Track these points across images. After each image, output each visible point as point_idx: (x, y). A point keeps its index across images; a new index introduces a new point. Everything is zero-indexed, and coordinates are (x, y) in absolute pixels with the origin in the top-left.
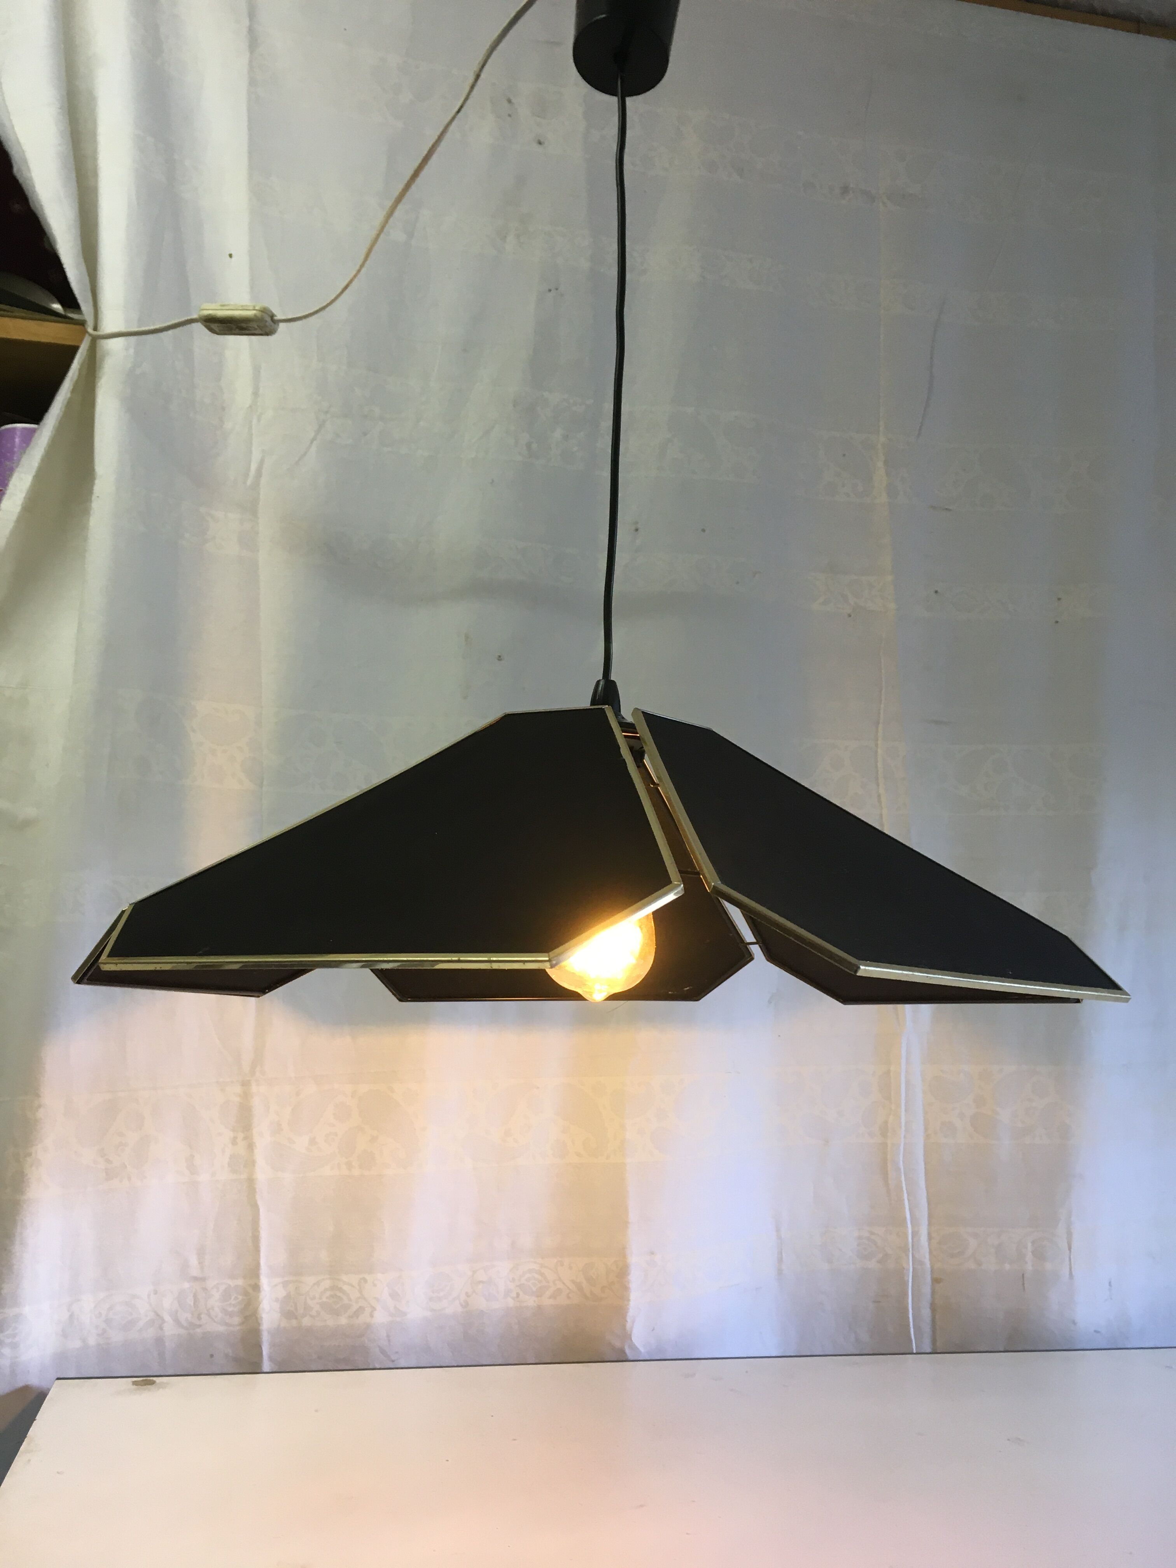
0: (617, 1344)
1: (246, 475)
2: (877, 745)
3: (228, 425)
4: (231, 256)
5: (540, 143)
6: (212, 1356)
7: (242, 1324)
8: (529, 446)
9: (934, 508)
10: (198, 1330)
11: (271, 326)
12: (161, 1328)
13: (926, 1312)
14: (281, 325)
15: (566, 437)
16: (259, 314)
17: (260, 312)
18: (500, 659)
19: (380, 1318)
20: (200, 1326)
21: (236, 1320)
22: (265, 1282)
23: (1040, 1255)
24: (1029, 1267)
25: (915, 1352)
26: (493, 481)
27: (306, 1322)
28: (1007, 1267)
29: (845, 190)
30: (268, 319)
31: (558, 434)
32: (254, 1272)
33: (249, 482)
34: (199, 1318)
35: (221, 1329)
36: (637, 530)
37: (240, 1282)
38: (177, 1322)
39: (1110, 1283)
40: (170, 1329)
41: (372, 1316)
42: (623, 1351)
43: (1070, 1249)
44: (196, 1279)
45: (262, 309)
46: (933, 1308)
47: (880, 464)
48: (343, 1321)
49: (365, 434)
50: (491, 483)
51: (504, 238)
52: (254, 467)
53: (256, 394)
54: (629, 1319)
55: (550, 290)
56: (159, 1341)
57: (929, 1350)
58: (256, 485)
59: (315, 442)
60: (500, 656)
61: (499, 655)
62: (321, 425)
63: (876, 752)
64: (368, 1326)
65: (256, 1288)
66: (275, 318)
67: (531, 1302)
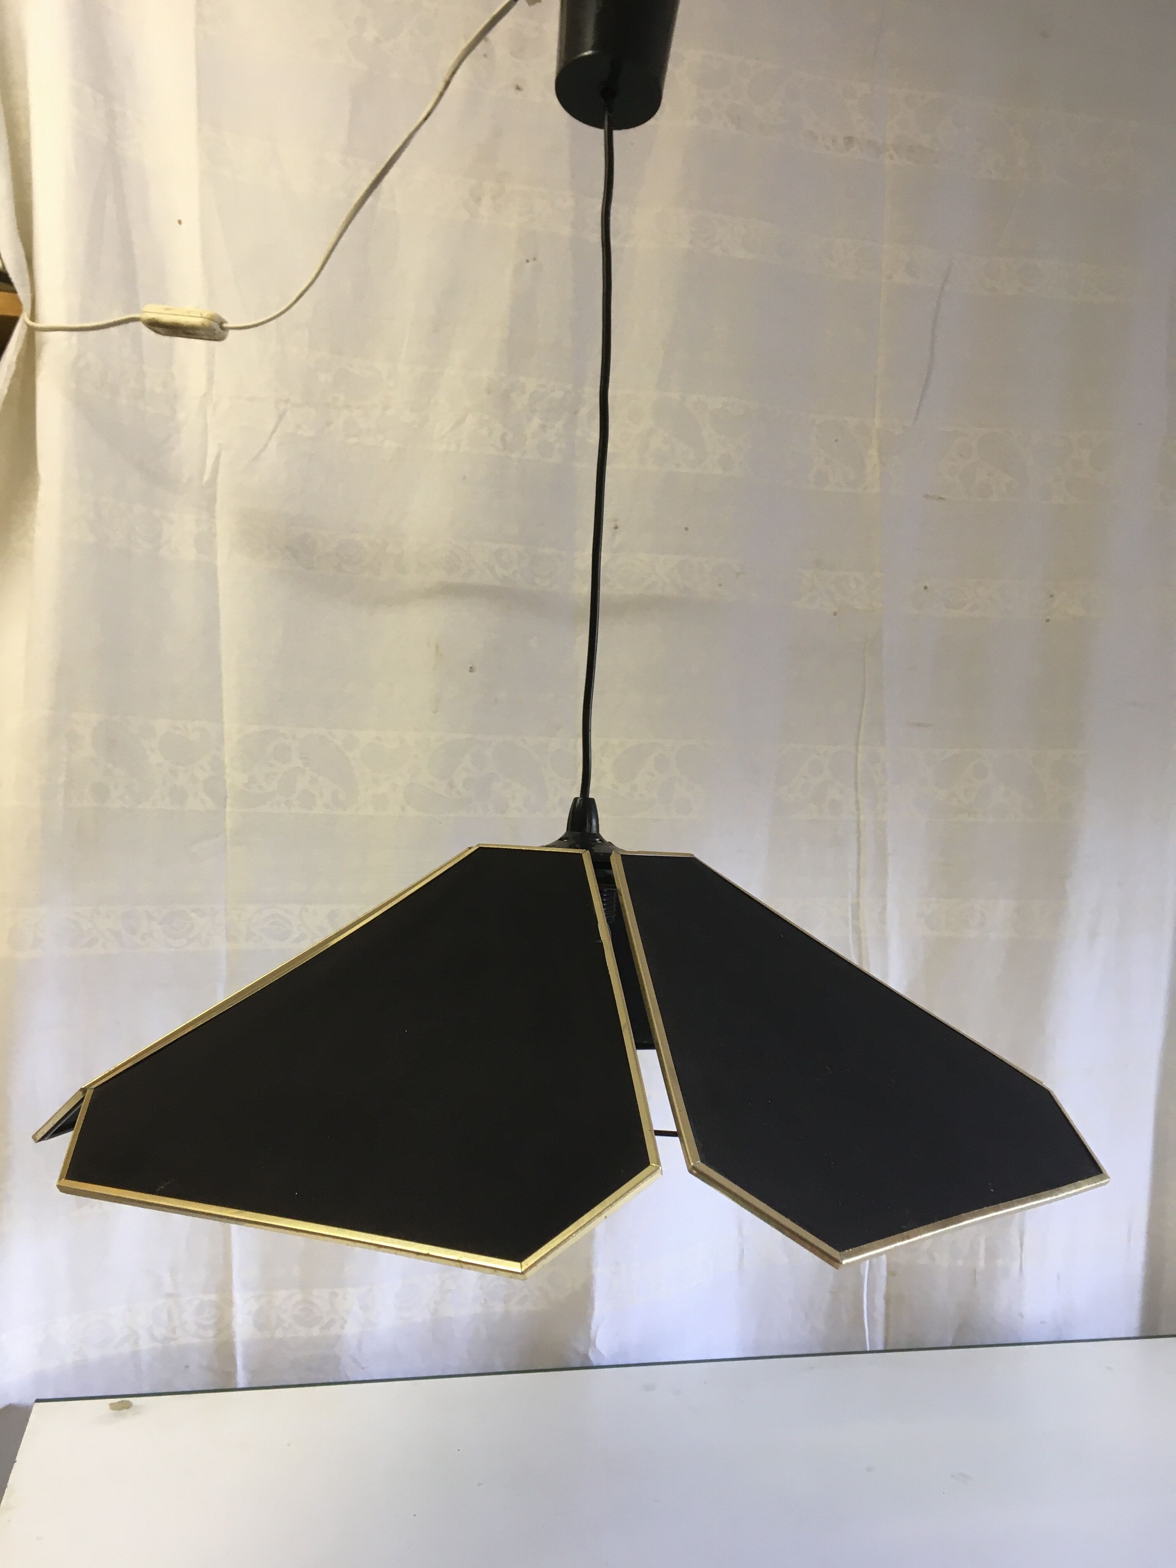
0: (581, 1348)
1: (202, 475)
2: (857, 749)
3: (181, 416)
4: (180, 222)
5: (518, 88)
6: (187, 1367)
7: (214, 1337)
8: (503, 438)
9: (926, 496)
10: (173, 1343)
11: (220, 333)
12: (136, 1343)
13: (880, 1303)
14: (231, 332)
15: (543, 427)
16: (207, 322)
17: (207, 320)
18: (471, 670)
19: (351, 1330)
20: (174, 1340)
21: (211, 1333)
22: (238, 1297)
23: (991, 1254)
24: (982, 1264)
25: (868, 1349)
26: (465, 477)
27: (279, 1334)
28: (960, 1262)
29: (849, 140)
30: (217, 326)
31: (536, 422)
32: (225, 1289)
33: (206, 477)
34: (174, 1331)
35: (196, 1341)
36: (616, 528)
37: (213, 1297)
38: (153, 1338)
39: (1058, 1277)
40: (145, 1344)
41: (343, 1328)
42: (586, 1357)
43: (1021, 1245)
44: (169, 1295)
45: (209, 317)
46: (888, 1300)
47: (873, 452)
48: (316, 1331)
49: (328, 424)
50: (463, 479)
51: (478, 200)
52: (210, 462)
53: (210, 379)
54: (593, 1326)
55: (528, 261)
56: (135, 1354)
57: (881, 1348)
58: (213, 481)
59: (275, 435)
60: (471, 668)
61: (471, 666)
62: (281, 417)
63: (856, 757)
64: (339, 1337)
65: (230, 1303)
66: (225, 325)
67: (499, 1308)
